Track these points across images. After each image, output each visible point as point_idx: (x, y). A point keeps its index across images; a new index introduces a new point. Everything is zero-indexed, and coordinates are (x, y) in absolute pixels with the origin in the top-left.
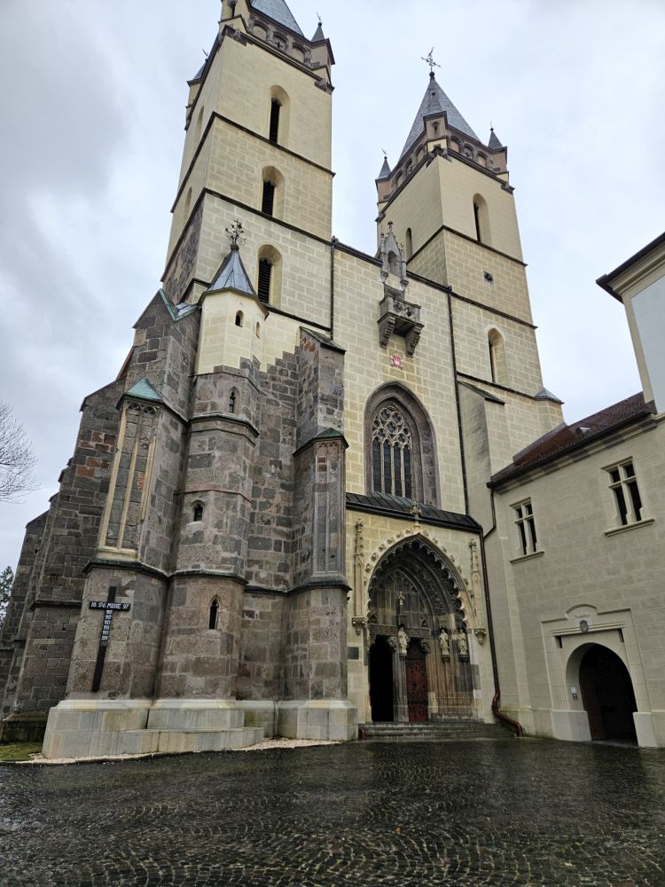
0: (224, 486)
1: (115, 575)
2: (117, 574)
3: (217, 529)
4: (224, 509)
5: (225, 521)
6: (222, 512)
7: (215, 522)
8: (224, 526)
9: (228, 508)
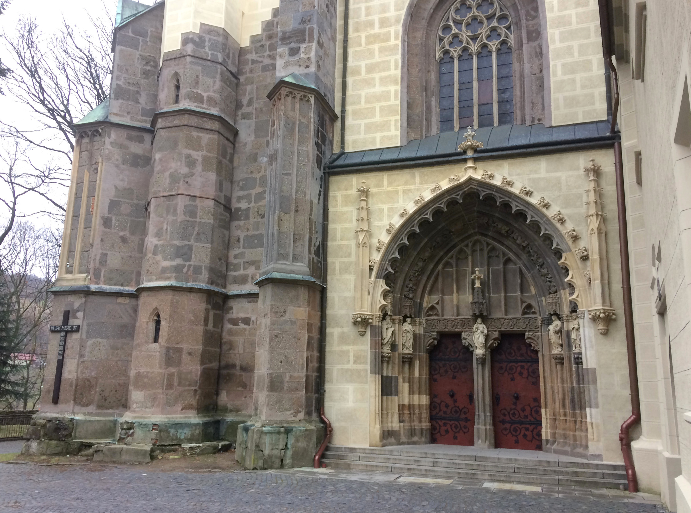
0: (165, 190)
1: (69, 300)
2: (71, 299)
3: (157, 238)
4: (164, 215)
5: (165, 227)
6: (162, 219)
7: (155, 231)
8: (164, 233)
9: (168, 212)
